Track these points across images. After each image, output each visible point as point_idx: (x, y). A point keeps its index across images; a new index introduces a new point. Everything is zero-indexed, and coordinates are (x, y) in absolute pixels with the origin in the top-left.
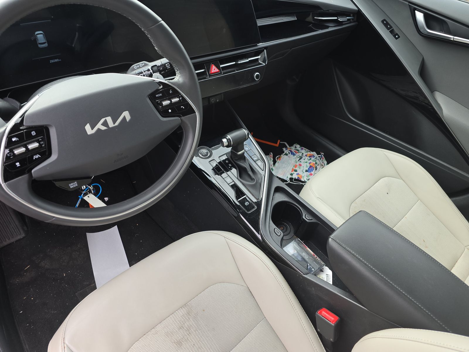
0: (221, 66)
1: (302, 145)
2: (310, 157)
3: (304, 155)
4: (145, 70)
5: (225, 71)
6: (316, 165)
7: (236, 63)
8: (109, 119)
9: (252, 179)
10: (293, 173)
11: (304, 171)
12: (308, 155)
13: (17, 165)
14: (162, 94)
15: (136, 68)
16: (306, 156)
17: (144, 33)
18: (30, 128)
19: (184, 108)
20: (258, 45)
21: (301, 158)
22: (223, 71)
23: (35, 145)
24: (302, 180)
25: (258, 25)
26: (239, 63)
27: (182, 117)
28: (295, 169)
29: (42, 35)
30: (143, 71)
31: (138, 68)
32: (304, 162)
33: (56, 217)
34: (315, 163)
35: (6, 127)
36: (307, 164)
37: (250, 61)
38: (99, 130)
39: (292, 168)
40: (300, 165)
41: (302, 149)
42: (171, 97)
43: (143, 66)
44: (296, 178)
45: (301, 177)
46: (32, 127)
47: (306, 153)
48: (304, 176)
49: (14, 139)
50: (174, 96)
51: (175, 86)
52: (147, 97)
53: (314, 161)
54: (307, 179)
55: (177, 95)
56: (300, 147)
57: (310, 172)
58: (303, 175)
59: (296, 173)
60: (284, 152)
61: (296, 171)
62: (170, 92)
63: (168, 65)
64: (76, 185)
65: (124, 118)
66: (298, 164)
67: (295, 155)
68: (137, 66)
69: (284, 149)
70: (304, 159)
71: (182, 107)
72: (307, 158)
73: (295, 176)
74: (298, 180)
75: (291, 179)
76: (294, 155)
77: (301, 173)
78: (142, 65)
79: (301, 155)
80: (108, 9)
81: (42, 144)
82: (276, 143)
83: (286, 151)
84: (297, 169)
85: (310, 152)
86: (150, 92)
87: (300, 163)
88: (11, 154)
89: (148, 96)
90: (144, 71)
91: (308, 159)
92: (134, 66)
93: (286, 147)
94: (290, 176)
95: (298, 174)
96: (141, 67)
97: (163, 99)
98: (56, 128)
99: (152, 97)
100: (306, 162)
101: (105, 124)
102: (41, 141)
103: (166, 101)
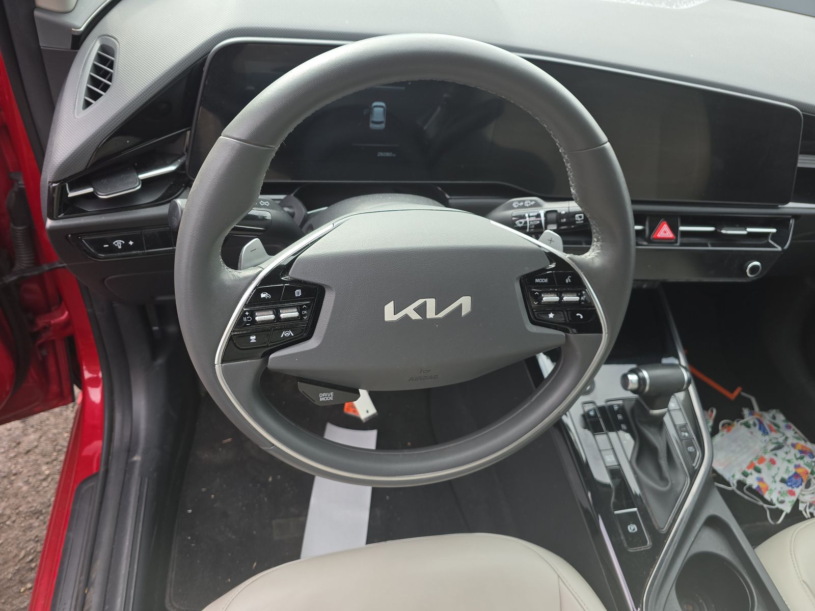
0: (682, 228)
1: (792, 418)
2: (802, 452)
3: (790, 442)
4: (531, 215)
5: (686, 240)
6: (811, 477)
7: (716, 230)
8: (431, 303)
9: (663, 478)
10: (749, 471)
11: (778, 479)
12: (799, 447)
13: (251, 340)
14: (549, 280)
15: (515, 206)
16: (794, 446)
17: (562, 158)
18: (297, 283)
19: (582, 317)
20: (780, 206)
21: (779, 447)
22: (683, 239)
23: (293, 313)
24: (767, 496)
25: (799, 165)
26: (724, 232)
27: (569, 333)
28: (757, 465)
29: (381, 109)
30: (527, 215)
31: (519, 207)
32: (784, 459)
33: (276, 446)
34: (809, 470)
35: (260, 269)
36: (789, 465)
37: (750, 234)
38: (407, 317)
39: (750, 460)
40: (773, 462)
41: (788, 427)
42: (564, 289)
43: (531, 206)
44: (754, 487)
45: (767, 489)
46: (301, 281)
47: (795, 441)
48: (773, 489)
49: (263, 295)
50: (571, 289)
51: (582, 271)
52: (517, 279)
53: (808, 466)
54: (778, 499)
55: (579, 289)
56: (784, 421)
57: (791, 486)
58: (772, 486)
59: (756, 475)
60: (742, 418)
61: (758, 471)
62: (567, 281)
63: (580, 217)
64: (331, 398)
65: (460, 308)
66: (768, 457)
67: (767, 433)
68: (520, 202)
69: (746, 412)
70: (787, 453)
71: (579, 316)
72: (794, 451)
73: (752, 481)
74: (757, 493)
75: (741, 484)
76: (765, 433)
77: (768, 480)
78: (529, 204)
79: (781, 440)
80: (512, 102)
81: (305, 315)
82: (732, 392)
83: (748, 418)
84: (762, 466)
85: (805, 441)
86: (528, 270)
87: (774, 457)
88: (249, 319)
89: (519, 277)
90: (529, 217)
91: (795, 456)
92: (513, 202)
93: (751, 408)
94: (739, 476)
95: (760, 480)
96: (526, 207)
97: (546, 289)
98: (337, 295)
99: (528, 282)
100: (789, 461)
101: (422, 310)
102: (304, 309)
103: (551, 294)
